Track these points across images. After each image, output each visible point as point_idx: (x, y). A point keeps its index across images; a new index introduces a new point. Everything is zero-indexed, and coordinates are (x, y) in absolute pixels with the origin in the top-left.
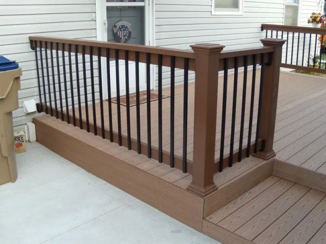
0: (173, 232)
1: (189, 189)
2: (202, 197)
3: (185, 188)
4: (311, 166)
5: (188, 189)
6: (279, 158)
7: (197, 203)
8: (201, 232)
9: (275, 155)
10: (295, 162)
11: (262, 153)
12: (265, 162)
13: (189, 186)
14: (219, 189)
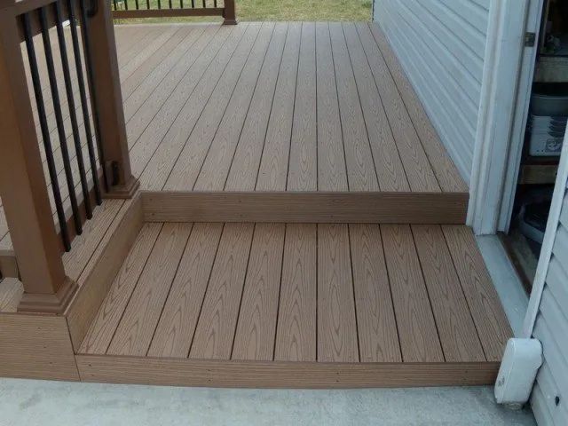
0: (24, 406)
1: (23, 309)
2: (58, 314)
3: (15, 311)
4: (211, 183)
5: (20, 311)
6: (149, 186)
7: (53, 329)
8: (80, 380)
9: (139, 185)
10: (178, 185)
11: (117, 188)
12: (128, 203)
13: (21, 303)
14: (81, 285)
